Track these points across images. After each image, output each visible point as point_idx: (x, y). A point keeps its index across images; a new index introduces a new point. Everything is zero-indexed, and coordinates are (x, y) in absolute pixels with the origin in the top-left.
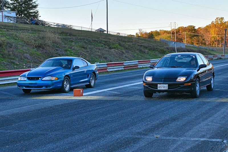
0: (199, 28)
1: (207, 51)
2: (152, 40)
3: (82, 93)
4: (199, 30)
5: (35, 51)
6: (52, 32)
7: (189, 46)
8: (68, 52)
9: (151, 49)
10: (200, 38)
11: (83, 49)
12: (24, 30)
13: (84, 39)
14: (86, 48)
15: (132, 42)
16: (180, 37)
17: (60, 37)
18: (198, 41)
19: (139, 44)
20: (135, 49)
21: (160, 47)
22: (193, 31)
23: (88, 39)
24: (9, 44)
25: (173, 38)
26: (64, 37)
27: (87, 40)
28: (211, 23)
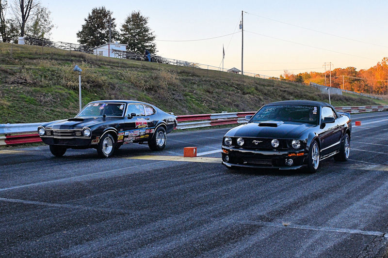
0: (361, 70)
1: (371, 100)
2: (300, 84)
3: (196, 153)
4: (361, 73)
5: (145, 95)
6: (169, 71)
7: (347, 93)
8: (188, 97)
9: (297, 96)
10: (362, 83)
11: (208, 93)
12: (132, 67)
13: (210, 81)
14: (212, 92)
15: (273, 86)
16: (336, 81)
17: (178, 77)
18: (360, 87)
19: (282, 89)
20: (277, 95)
21: (310, 93)
22: (354, 74)
23: (216, 81)
24: (111, 84)
25: (328, 82)
26: (185, 77)
27: (214, 82)
28: (376, 65)
